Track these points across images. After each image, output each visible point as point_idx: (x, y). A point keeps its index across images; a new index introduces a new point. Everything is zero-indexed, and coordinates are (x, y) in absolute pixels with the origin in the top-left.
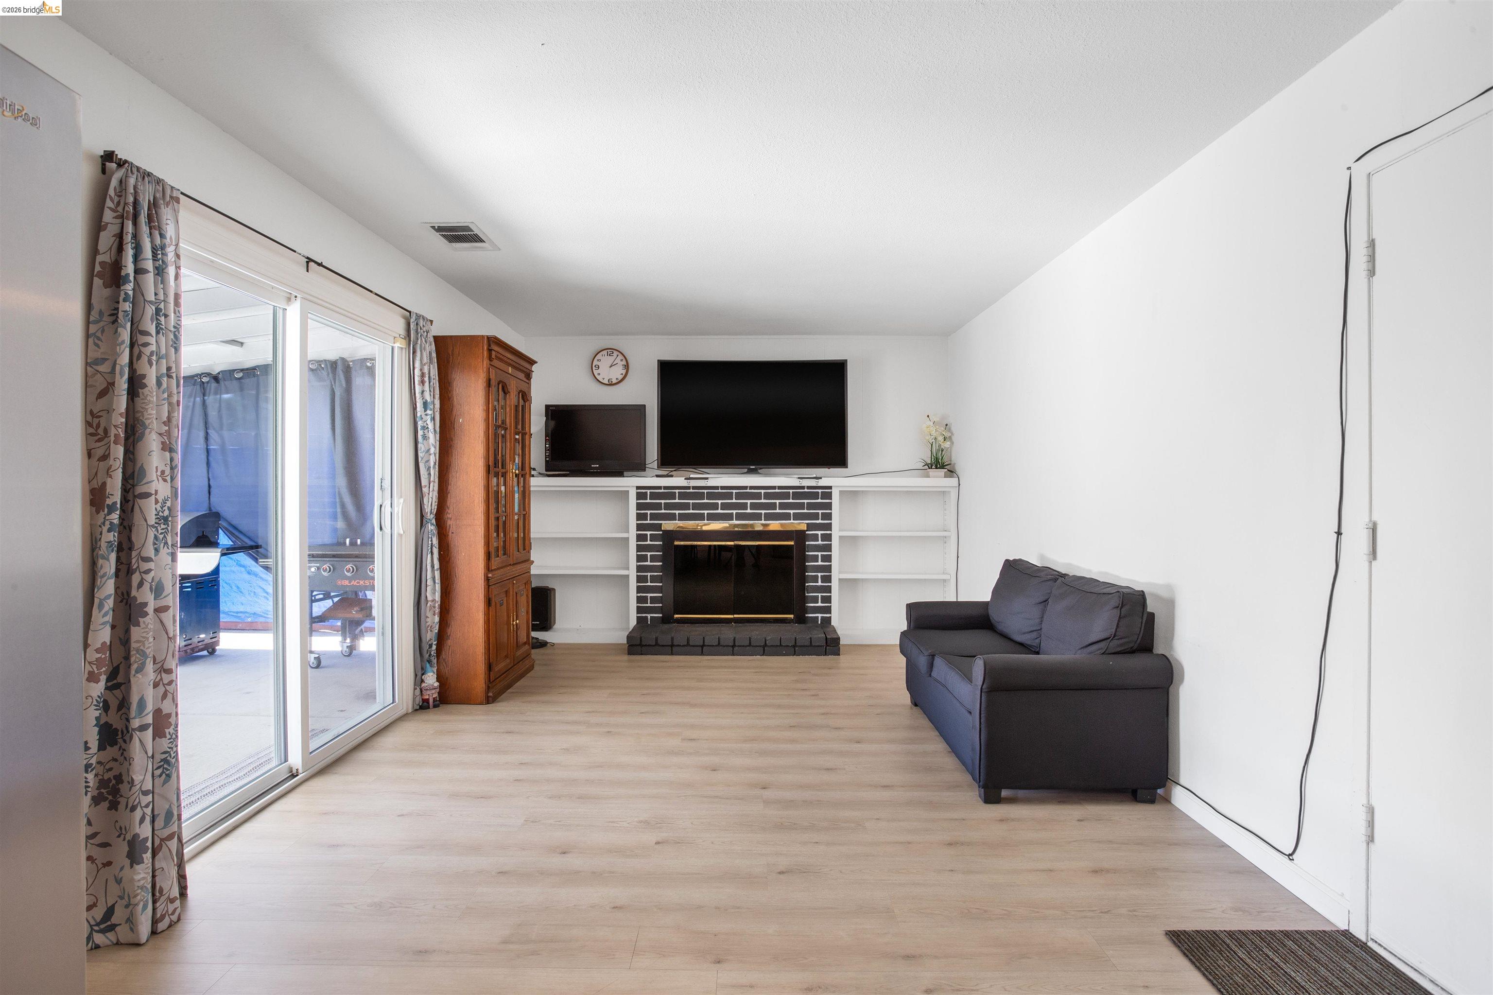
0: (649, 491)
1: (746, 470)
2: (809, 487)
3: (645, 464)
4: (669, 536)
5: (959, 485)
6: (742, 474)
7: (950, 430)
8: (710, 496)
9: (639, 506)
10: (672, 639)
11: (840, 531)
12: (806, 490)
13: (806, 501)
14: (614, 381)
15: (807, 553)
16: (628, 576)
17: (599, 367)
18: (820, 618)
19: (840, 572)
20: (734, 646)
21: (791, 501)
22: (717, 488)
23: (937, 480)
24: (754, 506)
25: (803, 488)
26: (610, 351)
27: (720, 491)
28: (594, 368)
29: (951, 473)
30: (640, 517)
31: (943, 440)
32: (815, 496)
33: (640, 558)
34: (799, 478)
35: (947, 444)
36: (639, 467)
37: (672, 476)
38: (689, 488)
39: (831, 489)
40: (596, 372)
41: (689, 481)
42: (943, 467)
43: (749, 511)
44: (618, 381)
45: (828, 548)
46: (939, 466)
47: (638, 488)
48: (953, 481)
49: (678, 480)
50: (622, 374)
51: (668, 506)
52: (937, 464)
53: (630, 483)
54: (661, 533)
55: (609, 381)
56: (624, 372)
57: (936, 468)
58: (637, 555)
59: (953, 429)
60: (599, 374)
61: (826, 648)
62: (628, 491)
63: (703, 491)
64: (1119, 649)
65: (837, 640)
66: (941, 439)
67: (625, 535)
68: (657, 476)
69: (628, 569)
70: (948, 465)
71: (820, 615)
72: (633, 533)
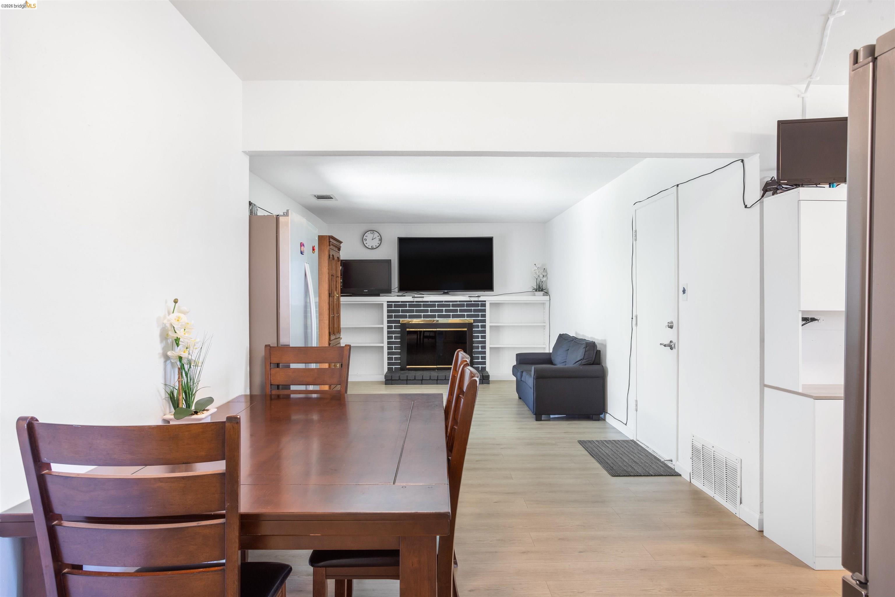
0: (393, 304)
1: (442, 293)
2: (474, 301)
3: (391, 290)
4: (404, 326)
5: (550, 300)
6: (441, 294)
7: (546, 272)
8: (425, 306)
9: (388, 311)
10: (407, 376)
11: (490, 323)
12: (473, 303)
13: (473, 308)
14: (375, 247)
15: (474, 334)
16: (383, 347)
17: (366, 240)
18: (480, 367)
19: (490, 344)
20: (437, 380)
21: (465, 308)
22: (428, 302)
23: (539, 297)
24: (446, 311)
25: (471, 301)
26: (373, 231)
27: (429, 303)
28: (364, 240)
29: (547, 293)
30: (389, 317)
31: (542, 277)
32: (477, 305)
33: (389, 338)
34: (469, 297)
35: (544, 279)
36: (388, 291)
37: (405, 296)
38: (413, 302)
39: (486, 302)
40: (365, 242)
41: (414, 298)
42: (542, 290)
43: (444, 313)
44: (376, 247)
45: (484, 332)
46: (540, 290)
47: (388, 302)
48: (547, 298)
49: (408, 298)
50: (378, 243)
51: (403, 311)
52: (539, 289)
53: (384, 299)
54: (400, 324)
55: (371, 247)
56: (379, 242)
57: (539, 291)
58: (387, 336)
59: (548, 271)
60: (366, 243)
61: (483, 381)
62: (383, 304)
63: (421, 303)
64: (585, 363)
65: (488, 377)
66: (541, 276)
67: (381, 326)
68: (398, 296)
69: (383, 343)
70: (545, 289)
71: (480, 366)
72: (385, 325)
